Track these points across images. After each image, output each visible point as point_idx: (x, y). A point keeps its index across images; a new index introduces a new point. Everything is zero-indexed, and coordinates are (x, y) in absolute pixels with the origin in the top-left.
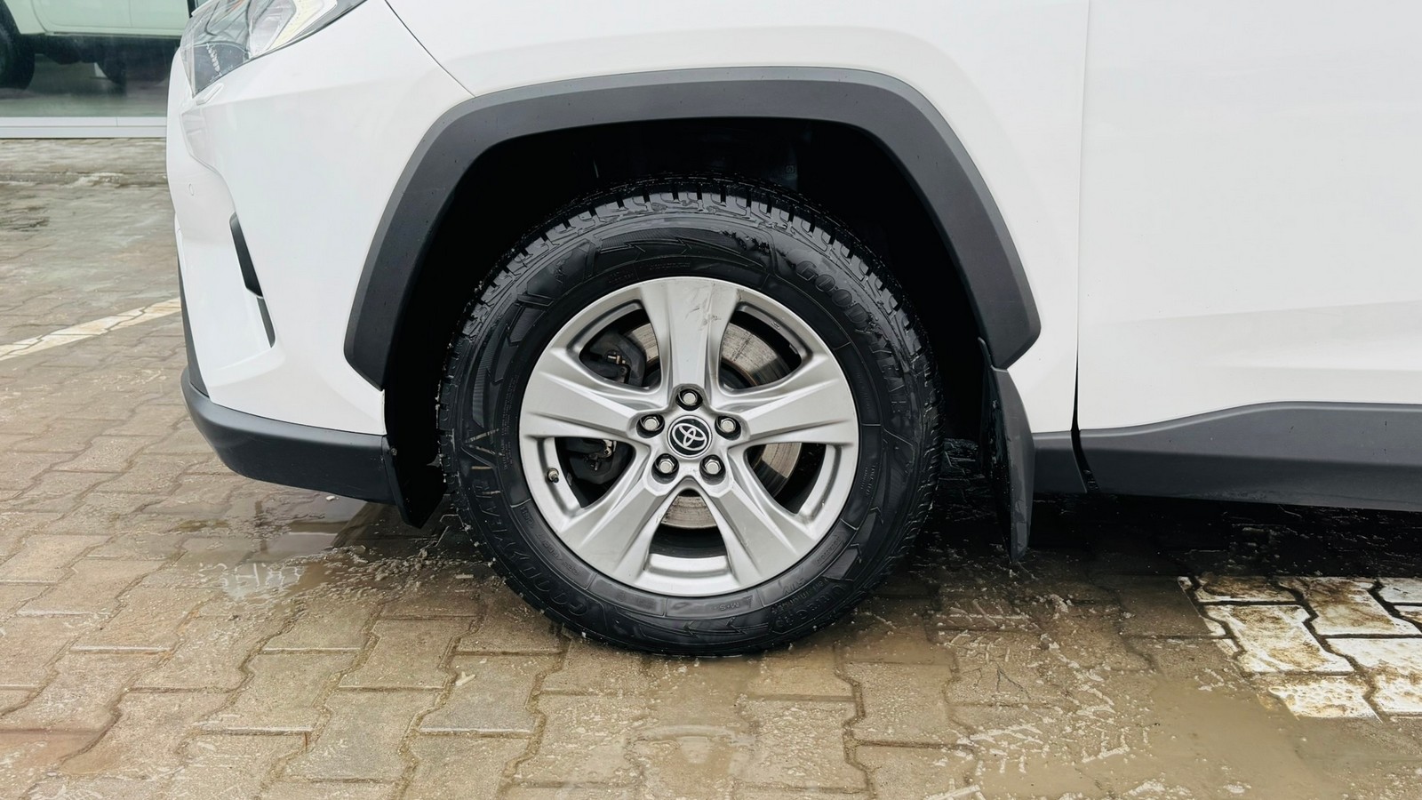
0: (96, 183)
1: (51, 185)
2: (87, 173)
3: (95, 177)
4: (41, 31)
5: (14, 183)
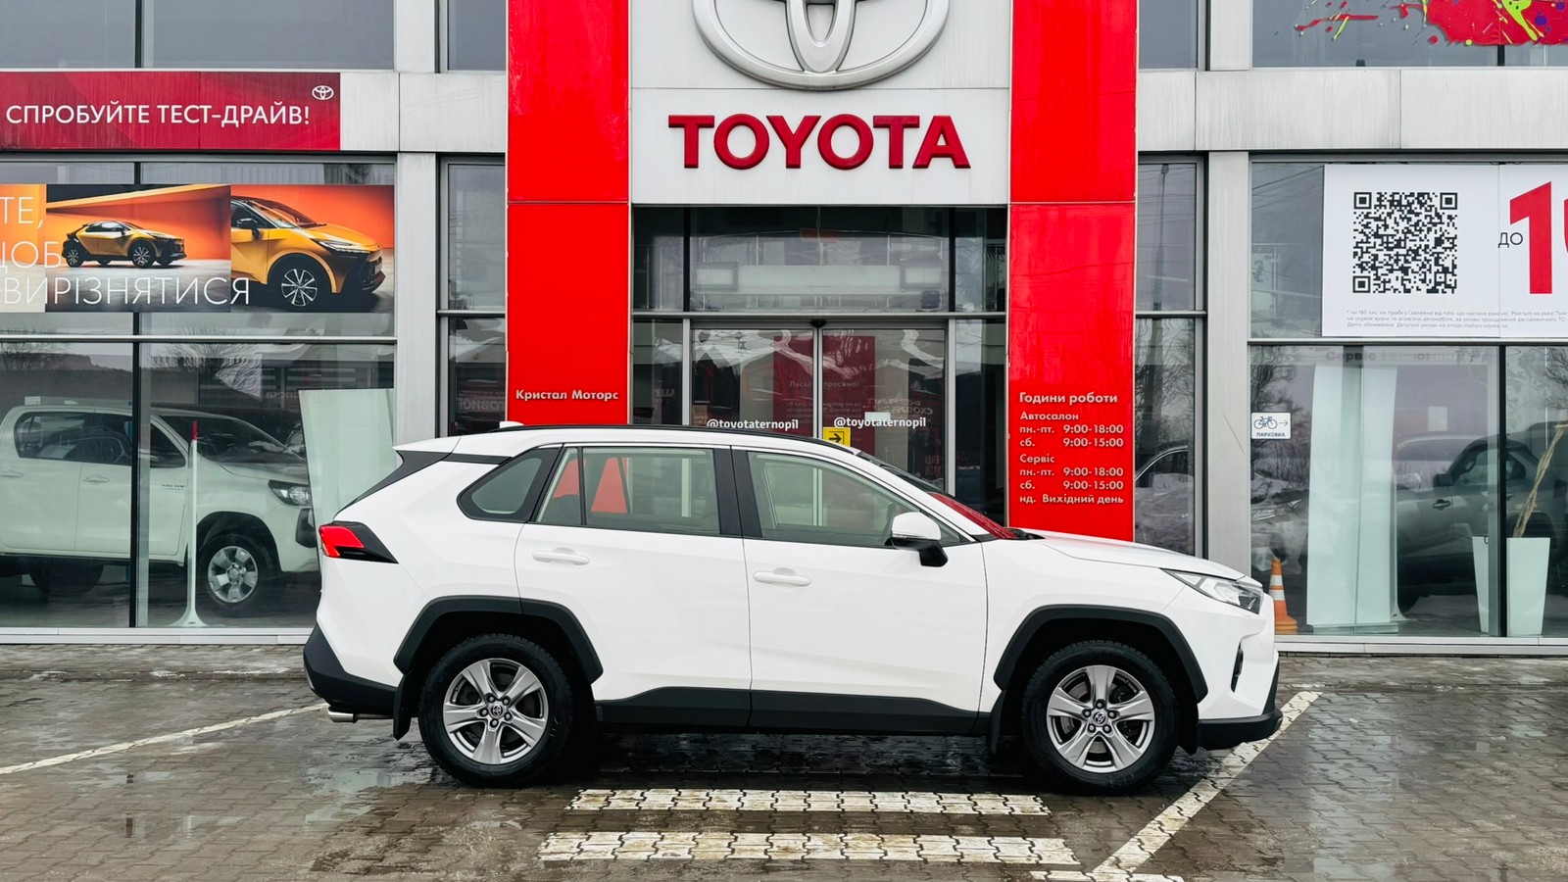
0: (46, 679)
1: (11, 680)
2: (38, 671)
3: (45, 674)
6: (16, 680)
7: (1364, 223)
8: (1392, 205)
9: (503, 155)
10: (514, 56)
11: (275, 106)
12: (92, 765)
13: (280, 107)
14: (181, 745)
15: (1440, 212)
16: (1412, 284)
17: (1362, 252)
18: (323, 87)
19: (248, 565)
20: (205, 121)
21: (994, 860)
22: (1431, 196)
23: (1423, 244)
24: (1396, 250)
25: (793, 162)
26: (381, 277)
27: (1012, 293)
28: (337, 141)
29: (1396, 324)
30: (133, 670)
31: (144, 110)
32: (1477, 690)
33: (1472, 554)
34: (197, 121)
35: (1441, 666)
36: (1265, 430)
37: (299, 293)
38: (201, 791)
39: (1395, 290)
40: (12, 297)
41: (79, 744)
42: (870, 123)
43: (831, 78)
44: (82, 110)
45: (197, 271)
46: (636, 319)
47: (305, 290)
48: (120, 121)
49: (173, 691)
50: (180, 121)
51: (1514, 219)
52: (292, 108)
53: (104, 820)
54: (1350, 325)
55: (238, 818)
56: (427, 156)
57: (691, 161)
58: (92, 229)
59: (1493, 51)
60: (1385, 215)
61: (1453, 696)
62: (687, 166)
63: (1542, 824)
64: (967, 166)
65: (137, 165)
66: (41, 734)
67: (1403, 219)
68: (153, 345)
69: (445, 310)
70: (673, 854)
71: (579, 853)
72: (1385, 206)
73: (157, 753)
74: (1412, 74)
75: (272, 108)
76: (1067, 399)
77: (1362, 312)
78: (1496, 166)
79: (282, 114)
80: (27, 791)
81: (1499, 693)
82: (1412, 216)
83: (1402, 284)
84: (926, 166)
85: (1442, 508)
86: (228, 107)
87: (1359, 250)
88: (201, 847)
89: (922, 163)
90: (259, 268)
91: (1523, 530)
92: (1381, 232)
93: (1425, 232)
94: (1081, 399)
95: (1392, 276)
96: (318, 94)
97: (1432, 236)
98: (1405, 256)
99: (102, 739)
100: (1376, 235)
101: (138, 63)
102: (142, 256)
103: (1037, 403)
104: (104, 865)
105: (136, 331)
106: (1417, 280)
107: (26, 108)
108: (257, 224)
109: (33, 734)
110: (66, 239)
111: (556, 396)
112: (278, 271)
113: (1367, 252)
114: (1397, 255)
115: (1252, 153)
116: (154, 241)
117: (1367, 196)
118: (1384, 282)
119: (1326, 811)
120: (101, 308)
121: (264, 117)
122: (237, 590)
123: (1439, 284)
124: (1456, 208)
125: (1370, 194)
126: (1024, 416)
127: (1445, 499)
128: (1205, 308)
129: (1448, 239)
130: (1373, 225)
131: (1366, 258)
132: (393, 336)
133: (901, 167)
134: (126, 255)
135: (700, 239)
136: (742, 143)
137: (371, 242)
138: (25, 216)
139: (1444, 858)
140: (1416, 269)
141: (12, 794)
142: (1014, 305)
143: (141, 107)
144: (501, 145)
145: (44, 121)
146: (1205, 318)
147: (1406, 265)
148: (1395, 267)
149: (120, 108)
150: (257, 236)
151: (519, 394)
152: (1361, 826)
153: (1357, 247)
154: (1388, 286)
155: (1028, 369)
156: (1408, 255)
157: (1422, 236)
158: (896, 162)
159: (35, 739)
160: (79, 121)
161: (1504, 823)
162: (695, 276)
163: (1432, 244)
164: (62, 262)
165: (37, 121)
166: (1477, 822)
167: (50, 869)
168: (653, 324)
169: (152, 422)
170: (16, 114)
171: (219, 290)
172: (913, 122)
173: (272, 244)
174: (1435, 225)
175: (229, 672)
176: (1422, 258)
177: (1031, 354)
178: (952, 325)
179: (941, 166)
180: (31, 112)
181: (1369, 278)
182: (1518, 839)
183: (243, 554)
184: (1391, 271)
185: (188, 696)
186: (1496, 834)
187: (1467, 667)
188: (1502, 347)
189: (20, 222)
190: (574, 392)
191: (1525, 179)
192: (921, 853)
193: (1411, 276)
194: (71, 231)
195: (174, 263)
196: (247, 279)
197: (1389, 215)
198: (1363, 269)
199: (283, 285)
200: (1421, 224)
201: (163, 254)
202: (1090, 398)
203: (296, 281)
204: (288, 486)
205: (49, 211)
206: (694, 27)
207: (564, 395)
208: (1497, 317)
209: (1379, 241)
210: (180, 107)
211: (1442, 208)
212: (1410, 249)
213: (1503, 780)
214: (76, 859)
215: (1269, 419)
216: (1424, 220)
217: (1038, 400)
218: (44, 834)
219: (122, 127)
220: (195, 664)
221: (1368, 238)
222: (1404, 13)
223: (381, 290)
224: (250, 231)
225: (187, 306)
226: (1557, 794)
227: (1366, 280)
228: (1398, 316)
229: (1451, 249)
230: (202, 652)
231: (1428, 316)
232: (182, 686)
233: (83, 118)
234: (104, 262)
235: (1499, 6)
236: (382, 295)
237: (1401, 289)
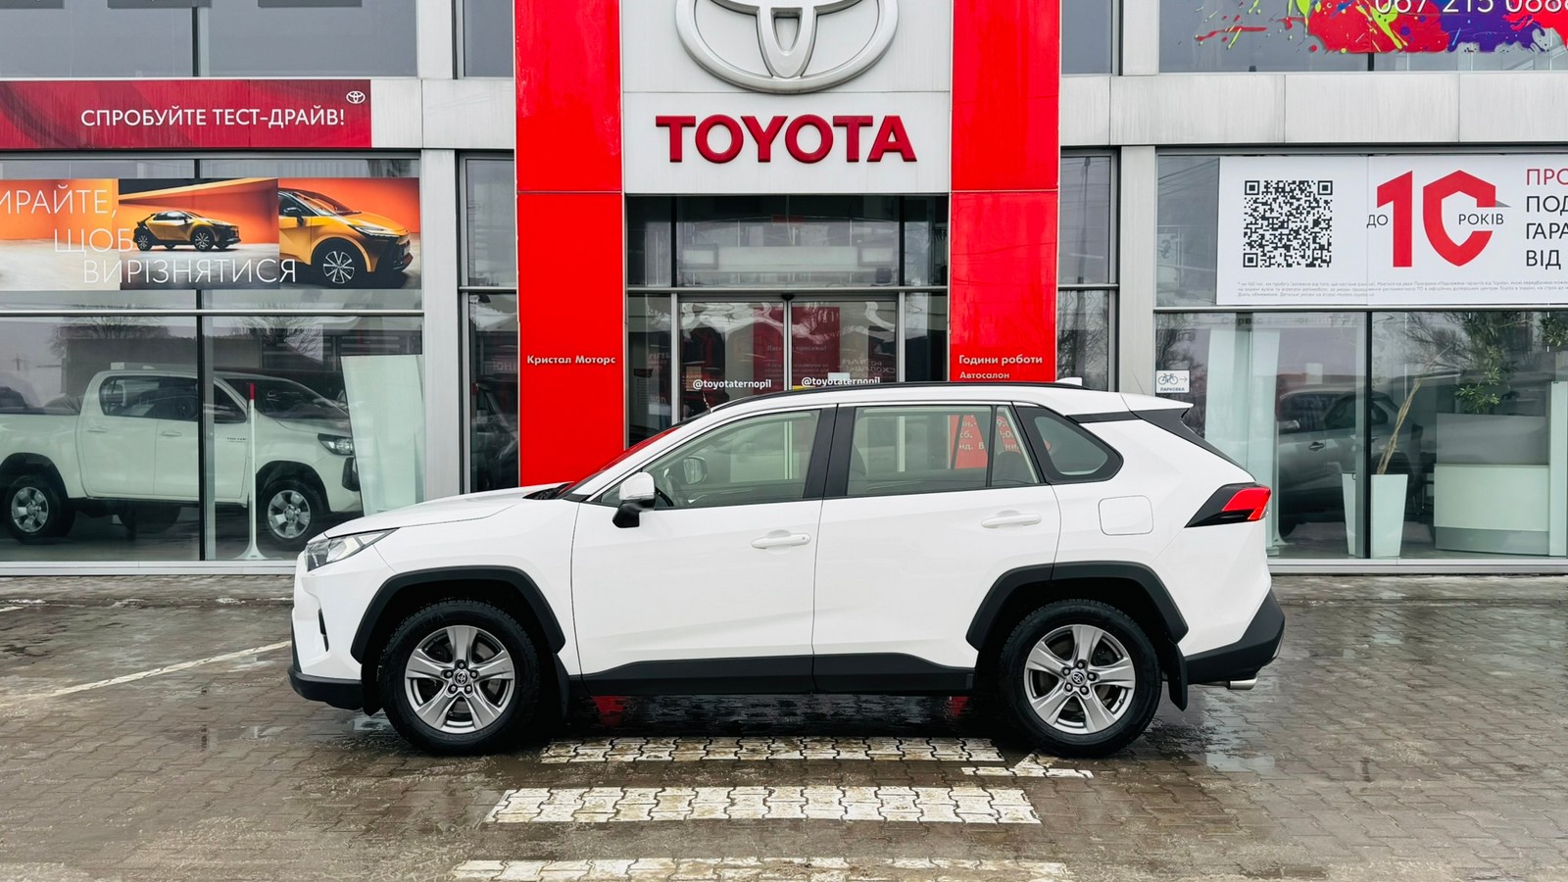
0: (126, 606)
1: (96, 607)
2: (120, 599)
3: (125, 602)
4: (84, 496)
5: (71, 606)
6: (100, 607)
7: (1253, 207)
8: (1277, 191)
9: (512, 151)
10: (522, 65)
11: (315, 109)
12: (161, 682)
13: (319, 110)
14: (239, 664)
15: (1318, 197)
16: (1294, 259)
17: (1251, 233)
18: (356, 92)
19: (302, 506)
20: (255, 123)
21: (930, 757)
22: (1310, 183)
23: (1303, 225)
24: (1280, 231)
25: (764, 157)
26: (409, 258)
27: (953, 271)
28: (368, 138)
29: (1279, 293)
30: (201, 597)
31: (201, 114)
32: (1345, 603)
33: (1341, 488)
34: (248, 122)
35: (1314, 584)
36: (1168, 385)
37: (338, 272)
38: (250, 704)
39: (1279, 265)
40: (91, 277)
41: (149, 663)
42: (830, 123)
43: (796, 82)
44: (147, 114)
45: (250, 254)
46: (631, 294)
47: (344, 270)
48: (181, 123)
49: (236, 615)
50: (233, 123)
51: (1381, 202)
52: (329, 111)
53: (165, 731)
54: (1240, 295)
55: (282, 728)
56: (447, 152)
57: (676, 156)
58: (159, 217)
59: (1364, 58)
60: (1271, 200)
61: (1325, 609)
62: (672, 161)
63: (1399, 722)
64: (914, 160)
65: (197, 162)
66: (118, 654)
67: (1286, 204)
68: (214, 318)
69: (465, 286)
70: (656, 757)
71: (575, 757)
72: (1271, 193)
73: (217, 670)
74: (1293, 77)
75: (312, 111)
76: (1000, 361)
77: (1251, 284)
78: (1365, 158)
79: (320, 117)
80: (101, 706)
81: (1364, 606)
82: (1294, 201)
83: (1285, 260)
84: (878, 160)
85: (1316, 449)
86: (274, 111)
87: (1249, 231)
88: (247, 755)
89: (875, 157)
90: (304, 250)
91: (1385, 468)
92: (1268, 215)
93: (1305, 215)
94: (1012, 360)
95: (1276, 253)
96: (351, 99)
97: (1310, 219)
98: (1288, 235)
99: (169, 658)
100: (1264, 218)
101: (196, 73)
102: (203, 241)
103: (974, 364)
104: (163, 771)
105: (199, 305)
106: (1297, 256)
107: (99, 112)
108: (301, 213)
109: (111, 655)
110: (137, 226)
111: (562, 361)
112: (320, 253)
113: (1256, 232)
114: (1281, 234)
115: (1159, 148)
116: (212, 227)
117: (1256, 184)
118: (1270, 258)
119: (1216, 711)
120: (168, 286)
121: (305, 118)
122: (293, 527)
123: (1317, 259)
124: (1331, 194)
125: (1258, 182)
126: (963, 375)
127: (1320, 442)
128: (1118, 282)
129: (1324, 220)
130: (1261, 209)
131: (1254, 237)
132: (421, 309)
133: (857, 161)
134: (189, 240)
135: (685, 224)
136: (719, 140)
137: (401, 228)
138: (101, 207)
139: (1315, 752)
140: (1297, 247)
141: (88, 708)
142: (954, 279)
143: (198, 111)
144: (509, 141)
145: (114, 124)
146: (1117, 290)
147: (1288, 243)
148: (1279, 245)
149: (180, 112)
150: (301, 223)
151: (530, 360)
152: (1245, 724)
153: (1247, 228)
154: (1273, 261)
155: (966, 335)
156: (1290, 234)
157: (1302, 218)
158: (853, 156)
159: (112, 660)
160: (145, 123)
161: (1367, 720)
162: (681, 256)
163: (1310, 225)
164: (133, 246)
165: (108, 124)
166: (1344, 720)
167: (115, 775)
168: (646, 298)
169: (215, 383)
170: (89, 118)
171: (268, 270)
172: (867, 122)
173: (315, 230)
174: (1313, 208)
175: (283, 599)
176: (1302, 237)
177: (971, 323)
178: (902, 297)
179: (892, 159)
180: (103, 116)
181: (1257, 254)
182: (1378, 734)
183: (297, 497)
184: (1276, 248)
185: (248, 620)
186: (1360, 731)
187: (1336, 585)
188: (1369, 312)
189: (97, 212)
190: (578, 357)
191: (1390, 169)
192: (869, 752)
193: (1292, 252)
194: (140, 221)
195: (230, 247)
196: (293, 261)
197: (1275, 200)
198: (1252, 247)
199: (325, 265)
200: (1301, 208)
201: (220, 239)
202: (1019, 359)
203: (336, 262)
204: (335, 439)
205: (121, 202)
206: (677, 39)
207: (569, 360)
208: (1365, 287)
209: (1265, 223)
210: (232, 110)
211: (1319, 194)
212: (1292, 230)
213: (1367, 682)
214: (138, 766)
215: (1171, 377)
216: (1304, 204)
217: (974, 361)
218: (113, 744)
219: (182, 129)
220: (255, 592)
221: (1257, 220)
222: (1288, 24)
223: (409, 269)
224: (295, 219)
225: (242, 284)
226: (1411, 695)
227: (1255, 256)
228: (1281, 287)
229: (1326, 229)
230: (262, 582)
231: (1305, 287)
232: (244, 611)
233: (148, 121)
234: (170, 246)
235: (1370, 19)
236: (410, 274)
237: (1284, 263)
